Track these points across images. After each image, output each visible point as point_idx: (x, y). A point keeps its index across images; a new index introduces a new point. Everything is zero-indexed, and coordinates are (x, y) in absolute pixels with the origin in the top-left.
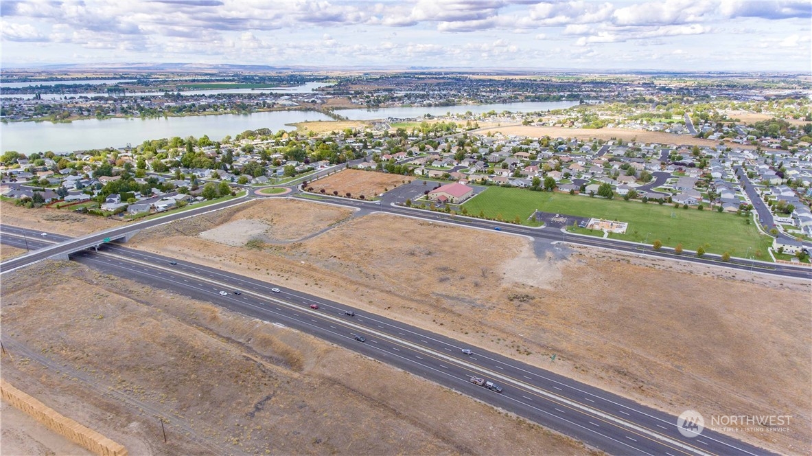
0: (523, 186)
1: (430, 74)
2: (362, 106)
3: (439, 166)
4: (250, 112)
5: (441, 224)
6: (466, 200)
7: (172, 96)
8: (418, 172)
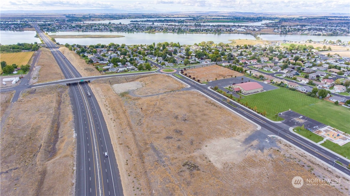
0: (305, 91)
1: (341, 17)
2: (278, 33)
3: (267, 70)
4: (221, 33)
5: (217, 104)
6: (253, 93)
7: (197, 25)
8: (248, 72)
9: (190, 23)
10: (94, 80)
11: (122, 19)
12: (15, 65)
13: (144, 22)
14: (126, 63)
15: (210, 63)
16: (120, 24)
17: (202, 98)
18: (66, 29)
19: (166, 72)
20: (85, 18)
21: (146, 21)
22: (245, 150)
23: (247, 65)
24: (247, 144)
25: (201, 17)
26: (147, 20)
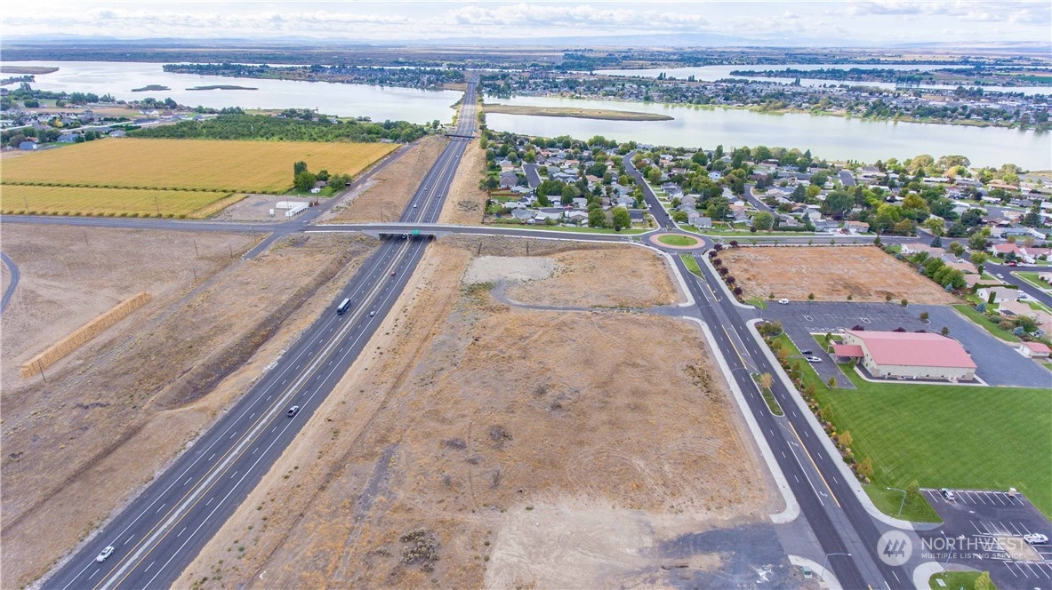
5: (718, 386)
6: (917, 380)
7: (967, 92)
8: (984, 294)
9: (944, 84)
10: (445, 234)
11: (711, 64)
12: (326, 172)
13: (776, 76)
14: (575, 200)
15: (859, 235)
16: (692, 79)
17: (688, 351)
18: (534, 91)
19: (667, 243)
20: (610, 60)
21: (782, 72)
22: (639, 574)
23: (1021, 264)
24: (668, 556)
25: (1016, 62)
26: (788, 69)
